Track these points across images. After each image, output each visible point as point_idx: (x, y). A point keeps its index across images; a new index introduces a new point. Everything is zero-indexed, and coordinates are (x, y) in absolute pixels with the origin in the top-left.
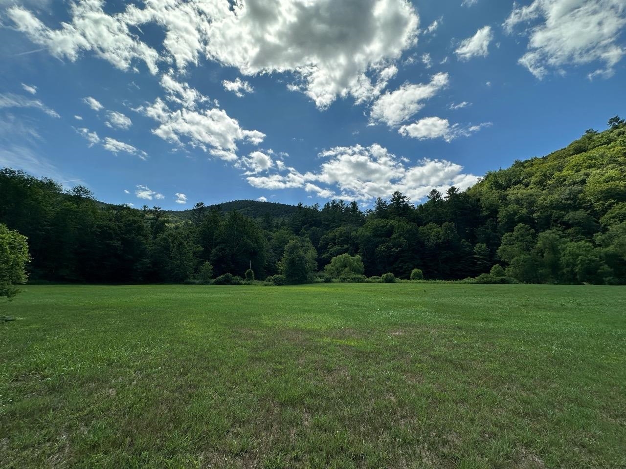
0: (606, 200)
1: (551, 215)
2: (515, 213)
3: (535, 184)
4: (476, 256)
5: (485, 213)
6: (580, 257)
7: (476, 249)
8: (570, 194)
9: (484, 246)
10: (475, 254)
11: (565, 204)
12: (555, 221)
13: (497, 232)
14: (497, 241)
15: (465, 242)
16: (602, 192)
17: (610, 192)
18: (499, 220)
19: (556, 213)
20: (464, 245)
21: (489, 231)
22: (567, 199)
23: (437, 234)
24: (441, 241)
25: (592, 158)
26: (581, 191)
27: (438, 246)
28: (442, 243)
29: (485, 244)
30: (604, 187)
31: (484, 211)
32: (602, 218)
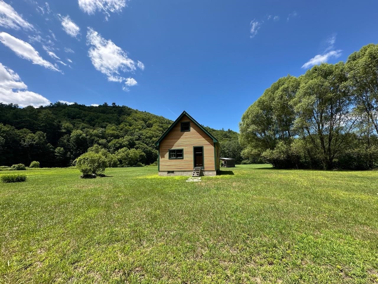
0: (111, 137)
1: (94, 139)
2: (80, 135)
3: (87, 121)
4: (56, 154)
5: (64, 131)
7: (57, 150)
8: (101, 132)
9: (62, 149)
10: (56, 152)
11: (99, 135)
12: (95, 142)
13: (70, 143)
14: (69, 147)
15: (50, 145)
16: (111, 134)
17: (112, 134)
18: (71, 136)
19: (96, 139)
20: (49, 147)
21: (65, 141)
22: (100, 134)
23: (32, 137)
24: (35, 143)
25: (108, 118)
26: (105, 132)
27: (31, 145)
28: (35, 144)
29: (63, 148)
30: (111, 132)
31: (63, 129)
32: (109, 143)
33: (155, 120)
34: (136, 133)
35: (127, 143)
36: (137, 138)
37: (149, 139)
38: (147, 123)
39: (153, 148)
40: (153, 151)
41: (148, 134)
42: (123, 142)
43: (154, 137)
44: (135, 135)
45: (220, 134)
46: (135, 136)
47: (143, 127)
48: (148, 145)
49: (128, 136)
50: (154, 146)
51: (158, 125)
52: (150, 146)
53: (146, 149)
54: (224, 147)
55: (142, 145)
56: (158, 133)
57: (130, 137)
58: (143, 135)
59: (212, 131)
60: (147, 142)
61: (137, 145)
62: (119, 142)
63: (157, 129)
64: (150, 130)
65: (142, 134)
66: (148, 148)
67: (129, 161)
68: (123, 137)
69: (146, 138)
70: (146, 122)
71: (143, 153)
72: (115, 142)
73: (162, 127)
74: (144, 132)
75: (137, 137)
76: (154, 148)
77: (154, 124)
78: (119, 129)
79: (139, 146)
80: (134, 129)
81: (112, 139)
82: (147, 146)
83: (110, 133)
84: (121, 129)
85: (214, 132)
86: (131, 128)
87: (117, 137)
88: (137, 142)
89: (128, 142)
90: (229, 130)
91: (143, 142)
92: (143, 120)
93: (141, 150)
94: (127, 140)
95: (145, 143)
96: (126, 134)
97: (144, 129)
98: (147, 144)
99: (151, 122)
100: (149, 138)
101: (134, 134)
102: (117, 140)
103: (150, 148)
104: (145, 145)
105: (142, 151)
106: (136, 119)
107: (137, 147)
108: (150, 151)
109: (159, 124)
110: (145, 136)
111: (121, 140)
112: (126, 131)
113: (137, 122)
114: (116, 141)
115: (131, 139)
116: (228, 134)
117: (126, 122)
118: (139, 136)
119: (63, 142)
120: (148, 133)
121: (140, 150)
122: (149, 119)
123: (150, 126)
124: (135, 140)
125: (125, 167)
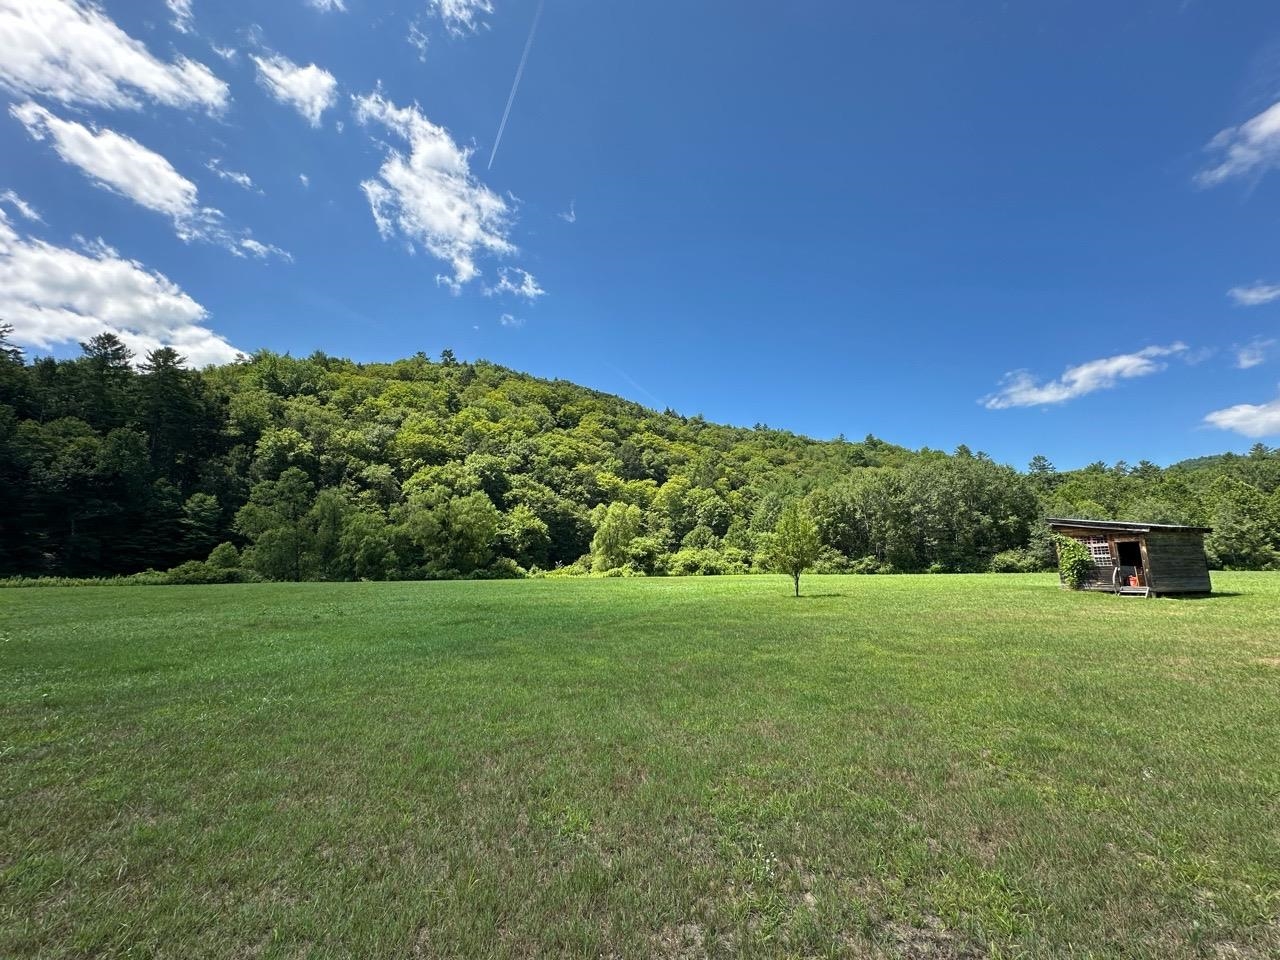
0: (415, 459)
1: (346, 463)
2: (291, 447)
3: (336, 403)
4: (185, 521)
5: (233, 432)
6: (366, 537)
7: (189, 505)
8: (379, 436)
9: (212, 500)
11: (369, 451)
12: (350, 475)
13: (246, 476)
14: (242, 493)
15: (167, 485)
16: (414, 445)
17: (421, 449)
18: (258, 452)
19: (354, 462)
20: (160, 491)
21: (231, 471)
22: (373, 444)
23: (83, 451)
24: (92, 472)
25: (415, 394)
26: (392, 437)
27: (78, 483)
28: (96, 477)
29: (214, 496)
30: (417, 439)
31: (232, 425)
32: (406, 483)
33: (587, 403)
34: (513, 444)
35: (474, 482)
36: (518, 463)
37: (563, 469)
38: (560, 413)
39: (579, 502)
40: (577, 515)
41: (560, 447)
42: (458, 476)
43: (582, 460)
44: (509, 452)
45: (837, 452)
46: (510, 457)
47: (541, 426)
48: (558, 491)
49: (482, 453)
50: (581, 494)
51: (601, 421)
52: (568, 496)
53: (550, 506)
54: (899, 490)
55: (534, 488)
56: (598, 446)
57: (489, 459)
58: (540, 451)
59: (800, 442)
60: (557, 480)
61: (515, 491)
62: (443, 477)
63: (597, 434)
64: (569, 435)
65: (535, 450)
66: (558, 502)
67: (457, 550)
68: (462, 458)
69: (553, 463)
70: (554, 410)
71: (537, 523)
72: (428, 478)
73: (613, 425)
74: (544, 441)
75: (518, 458)
76: (582, 503)
77: (584, 417)
78: (450, 432)
79: (524, 495)
80: (509, 430)
81: (418, 467)
82: (553, 493)
83: (411, 441)
84: (459, 432)
85: (810, 447)
86: (496, 427)
87: (439, 457)
88: (515, 479)
89: (480, 477)
90: (870, 438)
91: (540, 480)
92: (546, 402)
93: (529, 510)
94: (476, 469)
95: (549, 484)
96: (476, 447)
97: (547, 430)
98: (556, 488)
99: (573, 409)
100: (564, 463)
101: (507, 449)
102: (437, 469)
103: (564, 503)
104: (548, 489)
105: (532, 513)
106: (520, 398)
107: (514, 496)
108: (565, 513)
109: (602, 416)
110: (547, 455)
111: (450, 470)
112: (476, 439)
113: (521, 409)
114: (433, 473)
115: (491, 467)
116: (869, 454)
117: (480, 407)
118: (525, 457)
119: (219, 472)
120: (559, 444)
121: (526, 508)
122: (566, 400)
123: (568, 422)
124: (508, 472)
125: (434, 578)
